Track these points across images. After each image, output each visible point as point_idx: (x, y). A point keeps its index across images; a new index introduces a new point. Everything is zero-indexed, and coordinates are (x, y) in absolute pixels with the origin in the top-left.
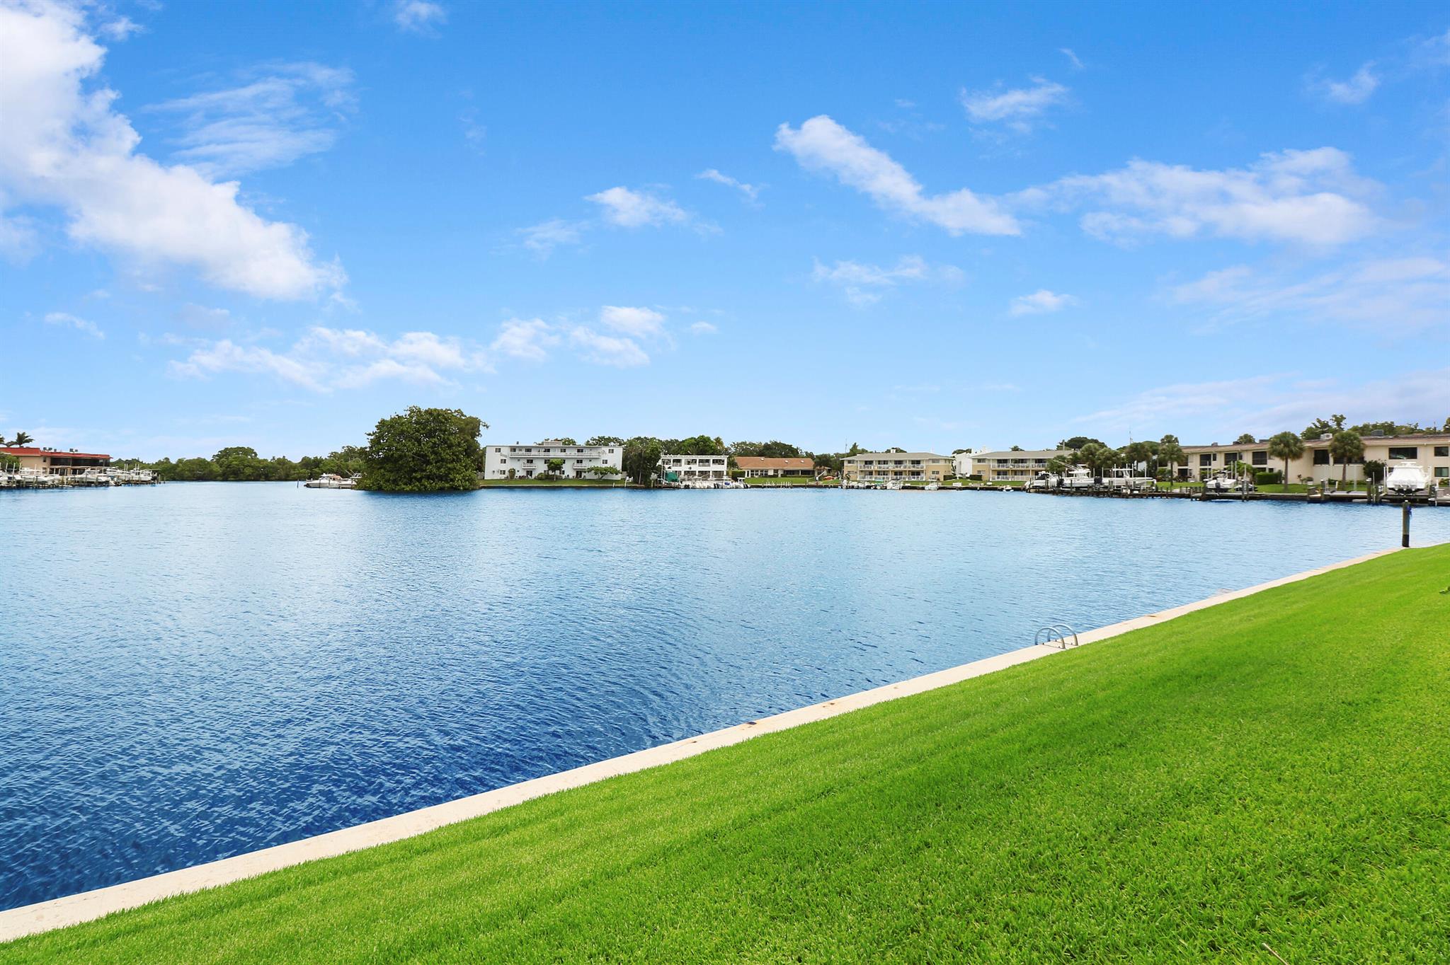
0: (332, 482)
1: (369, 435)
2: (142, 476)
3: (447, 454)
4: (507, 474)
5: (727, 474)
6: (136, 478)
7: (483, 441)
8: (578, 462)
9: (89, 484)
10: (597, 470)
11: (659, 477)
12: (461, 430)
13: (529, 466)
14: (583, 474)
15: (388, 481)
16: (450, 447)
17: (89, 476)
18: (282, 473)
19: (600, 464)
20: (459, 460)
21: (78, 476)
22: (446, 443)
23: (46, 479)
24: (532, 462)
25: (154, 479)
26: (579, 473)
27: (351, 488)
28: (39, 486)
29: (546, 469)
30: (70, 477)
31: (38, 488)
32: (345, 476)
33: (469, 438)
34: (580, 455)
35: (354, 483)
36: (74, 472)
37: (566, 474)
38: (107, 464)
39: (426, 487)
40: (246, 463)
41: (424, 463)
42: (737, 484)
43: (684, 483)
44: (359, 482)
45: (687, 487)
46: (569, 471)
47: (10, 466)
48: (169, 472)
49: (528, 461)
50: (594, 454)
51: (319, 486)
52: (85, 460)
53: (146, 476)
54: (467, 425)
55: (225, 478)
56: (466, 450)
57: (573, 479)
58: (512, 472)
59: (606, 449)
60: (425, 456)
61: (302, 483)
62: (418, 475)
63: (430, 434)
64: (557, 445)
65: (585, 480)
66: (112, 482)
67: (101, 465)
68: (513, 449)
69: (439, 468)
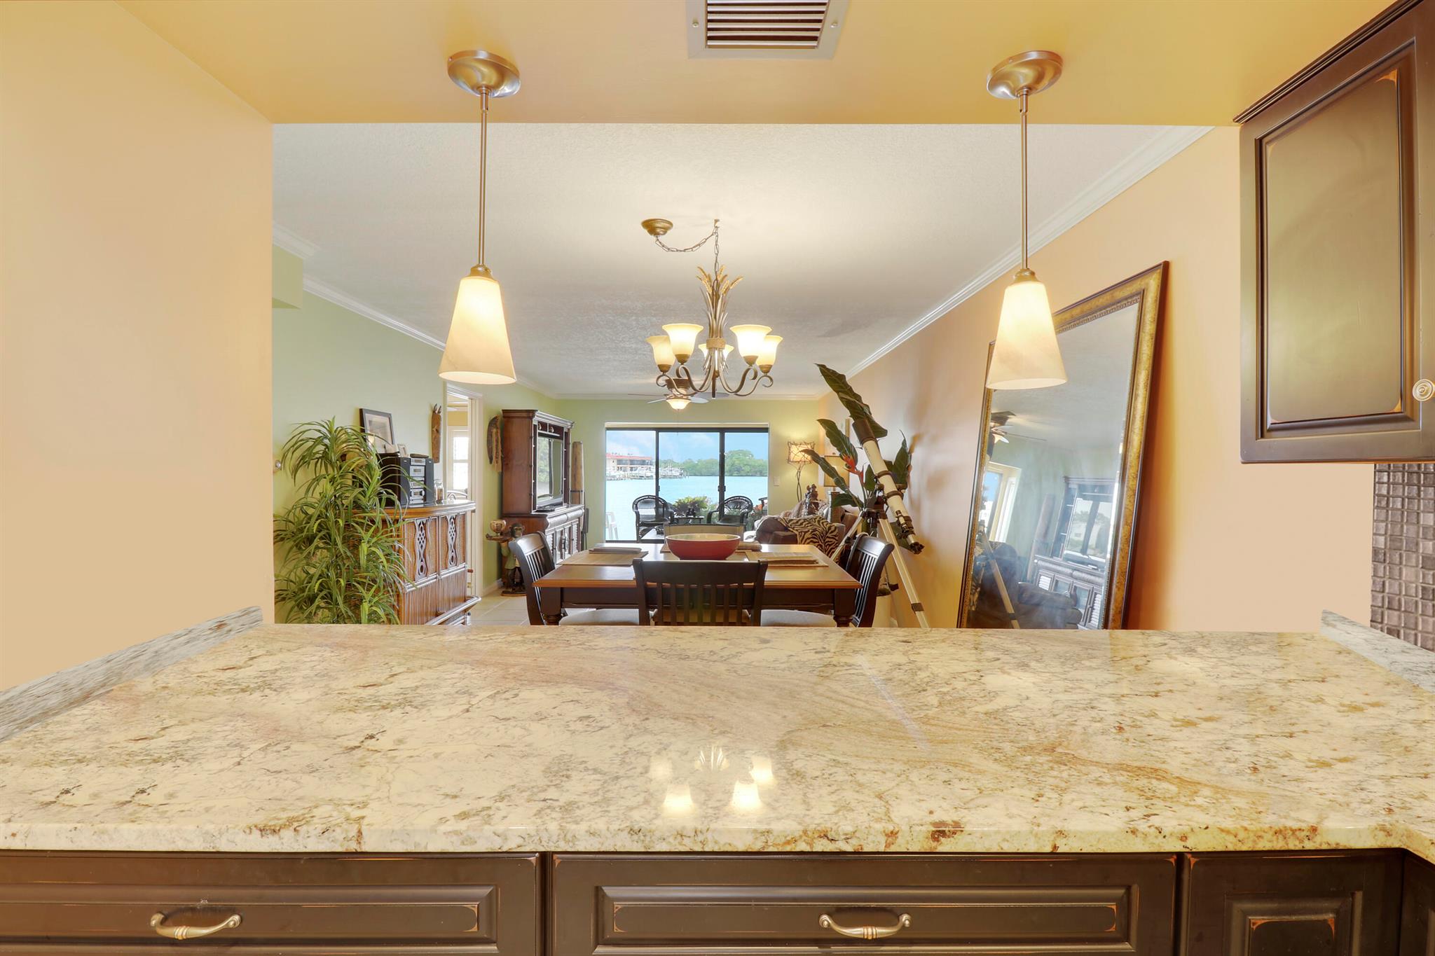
2: (673, 472)
17: (640, 472)
23: (615, 474)
36: (631, 470)
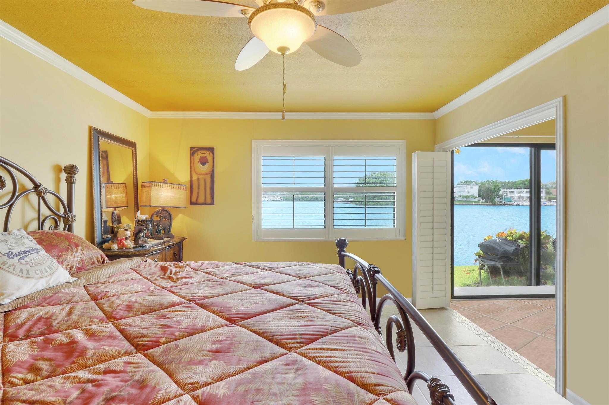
1: (356, 182)
5: (545, 198)
14: (456, 199)
19: (465, 194)
27: (350, 203)
43: (516, 203)
45: (518, 205)
50: (462, 189)
59: (469, 186)
65: (458, 201)
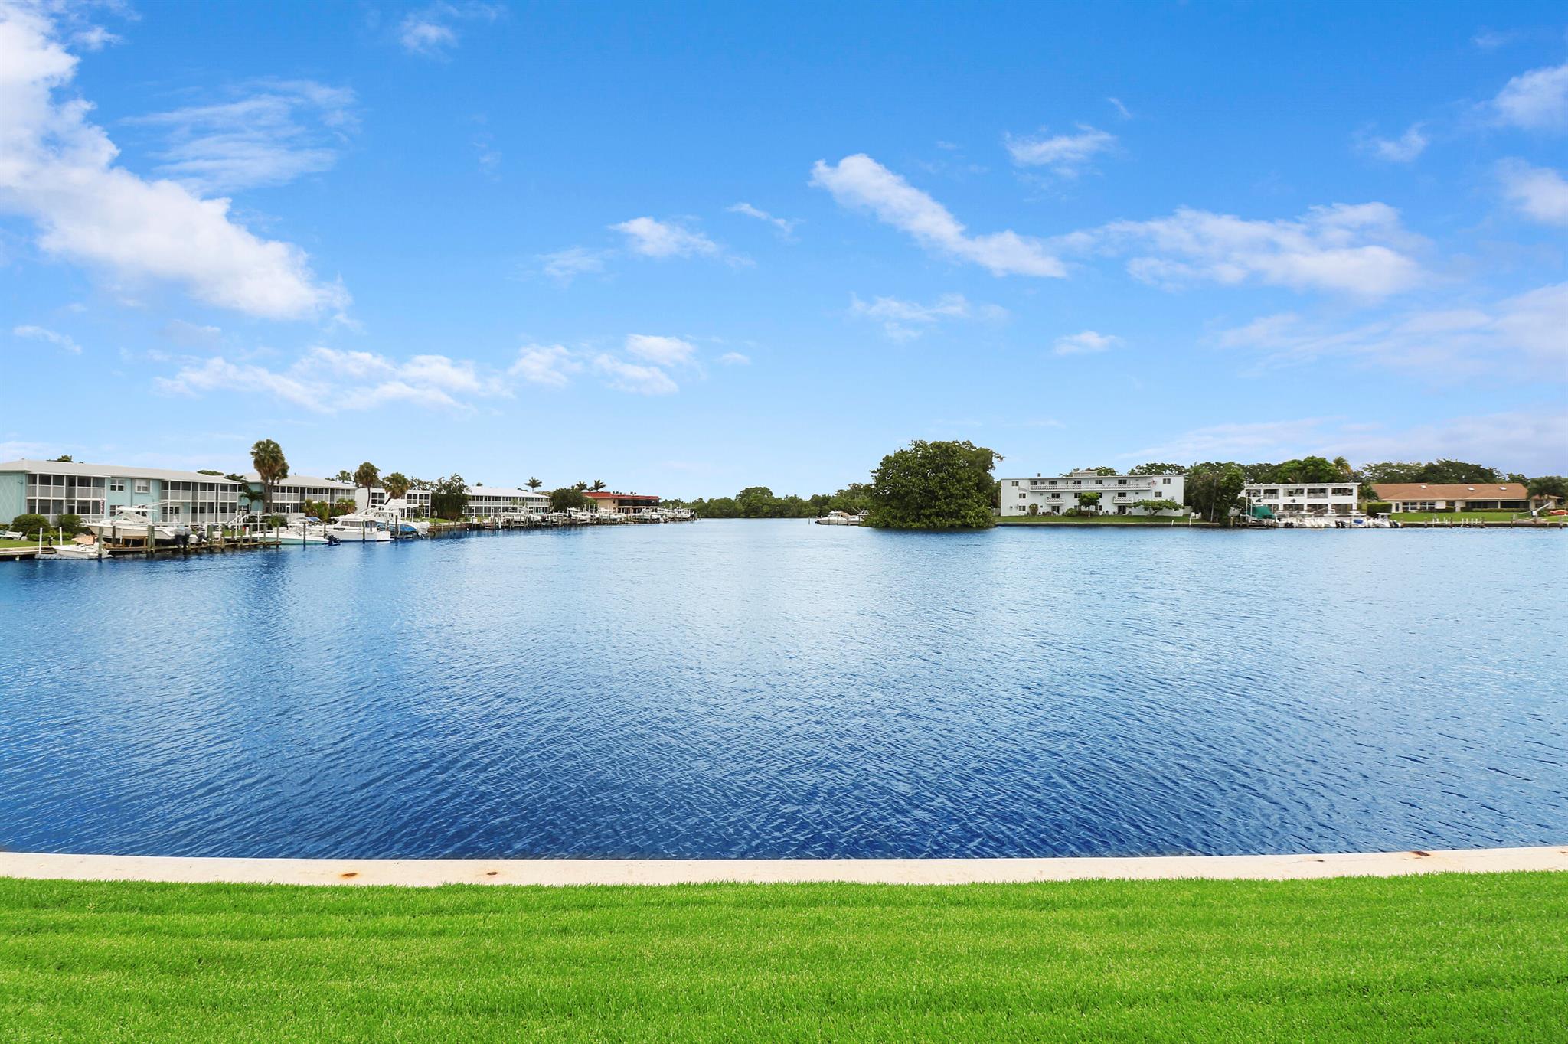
0: (840, 519)
1: (874, 472)
3: (957, 489)
4: (1027, 510)
5: (1359, 508)
6: (679, 516)
7: (997, 474)
8: (1120, 495)
9: (645, 521)
10: (1147, 505)
11: (1243, 512)
12: (971, 463)
13: (1055, 502)
14: (1128, 510)
15: (895, 517)
16: (959, 481)
18: (795, 510)
19: (1150, 498)
20: (970, 496)
21: (637, 514)
22: (955, 477)
24: (1058, 496)
25: (692, 516)
26: (1122, 509)
27: (859, 525)
28: (613, 522)
29: (1078, 504)
30: (632, 515)
31: (611, 524)
32: (852, 513)
33: (980, 471)
34: (1122, 488)
35: (861, 520)
37: (1104, 510)
38: (658, 504)
39: (935, 524)
40: (764, 502)
41: (932, 499)
42: (1378, 521)
43: (1284, 521)
44: (866, 519)
45: (1289, 526)
46: (1108, 505)
47: (592, 507)
48: (705, 510)
49: (1053, 496)
50: (1142, 485)
51: (829, 523)
52: (642, 501)
53: (686, 514)
54: (977, 457)
55: (747, 516)
56: (977, 485)
57: (1114, 516)
58: (1034, 508)
59: (1159, 479)
60: (932, 492)
61: (814, 521)
62: (927, 512)
63: (937, 469)
64: (1090, 476)
65: (1130, 517)
66: (662, 519)
67: (653, 505)
68: (1034, 482)
69: (948, 504)
